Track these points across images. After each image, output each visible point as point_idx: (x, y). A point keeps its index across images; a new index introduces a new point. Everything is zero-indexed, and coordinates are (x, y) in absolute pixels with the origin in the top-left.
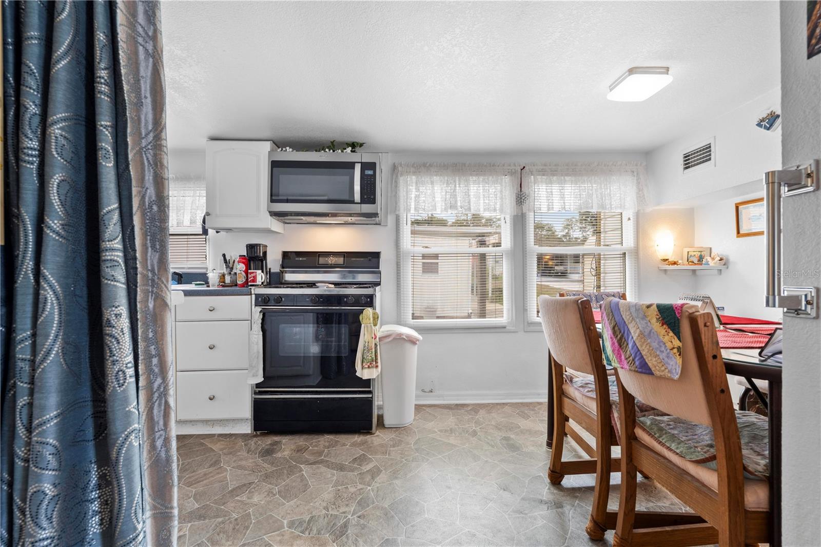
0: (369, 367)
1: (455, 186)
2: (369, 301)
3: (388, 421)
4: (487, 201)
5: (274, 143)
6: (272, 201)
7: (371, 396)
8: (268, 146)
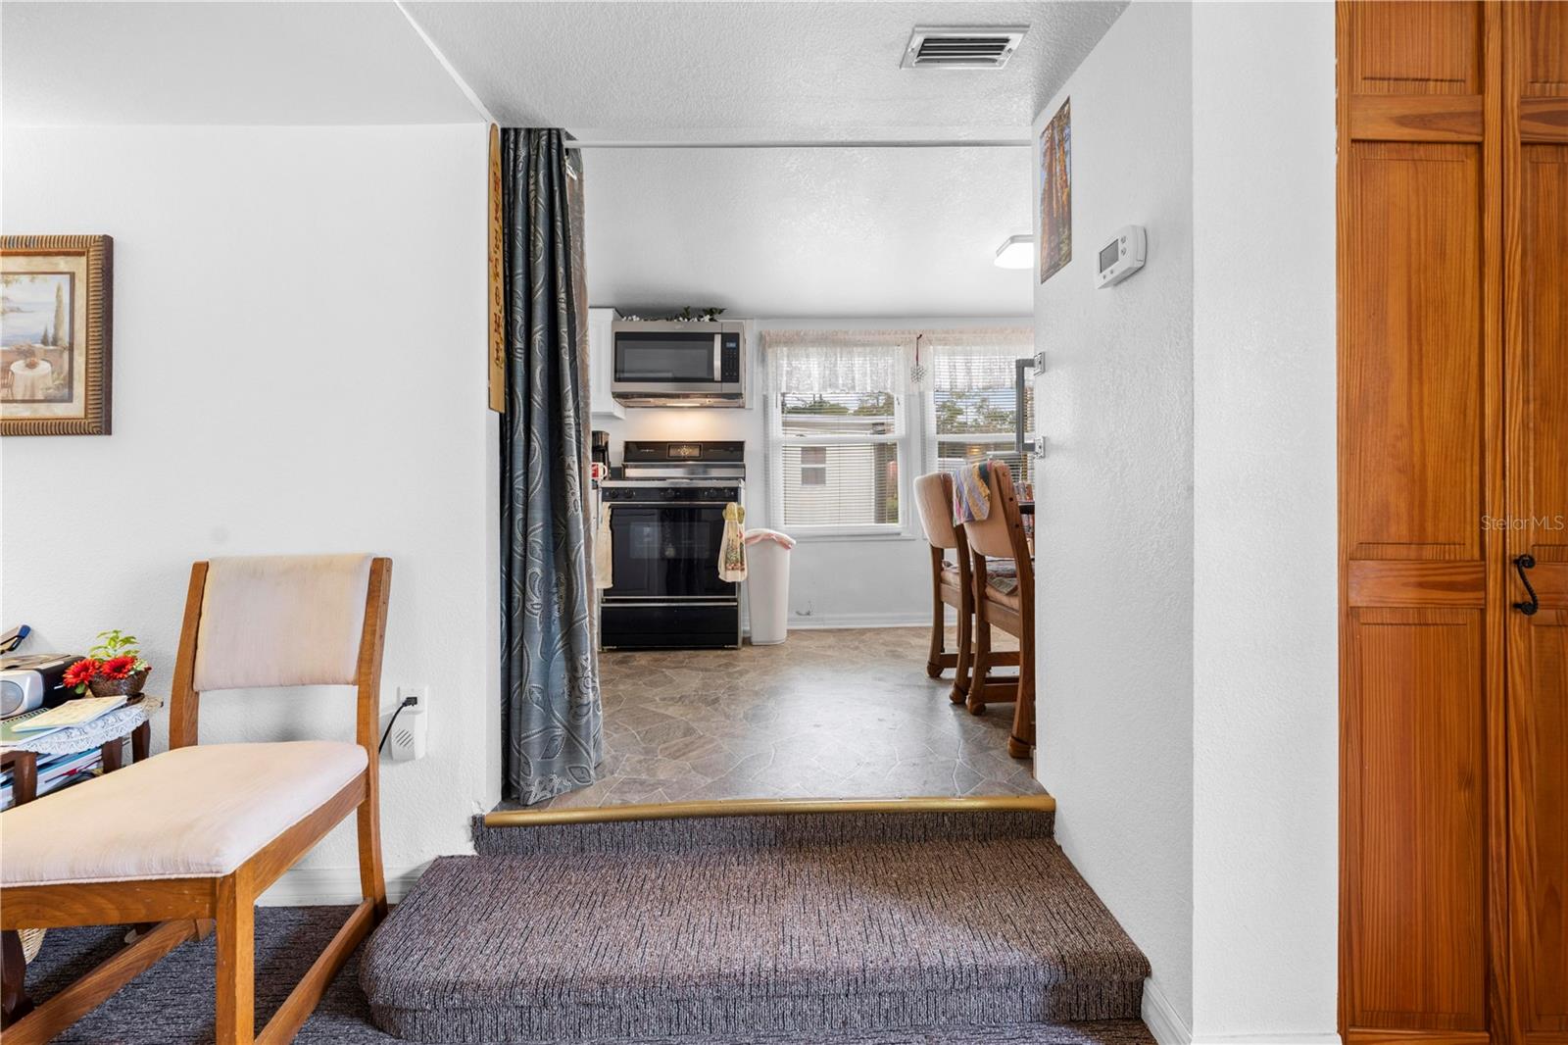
0: (733, 569)
1: (836, 360)
2: (733, 495)
3: (754, 639)
4: (875, 378)
5: (617, 310)
6: (618, 380)
7: (735, 604)
8: (610, 314)
